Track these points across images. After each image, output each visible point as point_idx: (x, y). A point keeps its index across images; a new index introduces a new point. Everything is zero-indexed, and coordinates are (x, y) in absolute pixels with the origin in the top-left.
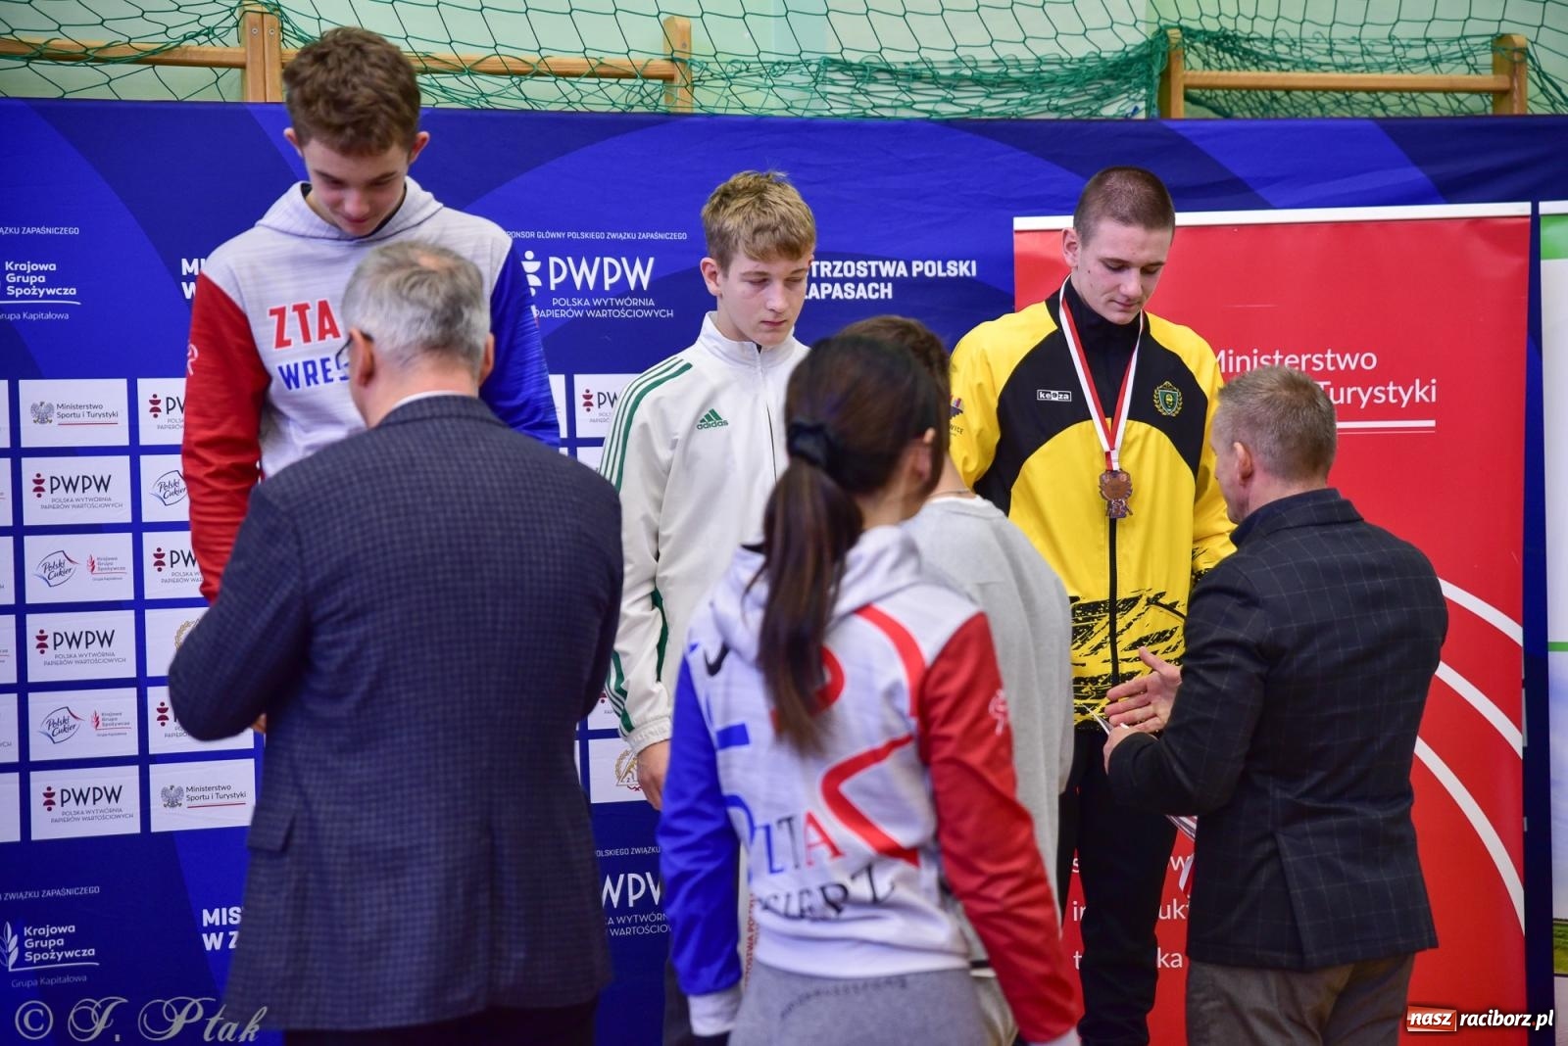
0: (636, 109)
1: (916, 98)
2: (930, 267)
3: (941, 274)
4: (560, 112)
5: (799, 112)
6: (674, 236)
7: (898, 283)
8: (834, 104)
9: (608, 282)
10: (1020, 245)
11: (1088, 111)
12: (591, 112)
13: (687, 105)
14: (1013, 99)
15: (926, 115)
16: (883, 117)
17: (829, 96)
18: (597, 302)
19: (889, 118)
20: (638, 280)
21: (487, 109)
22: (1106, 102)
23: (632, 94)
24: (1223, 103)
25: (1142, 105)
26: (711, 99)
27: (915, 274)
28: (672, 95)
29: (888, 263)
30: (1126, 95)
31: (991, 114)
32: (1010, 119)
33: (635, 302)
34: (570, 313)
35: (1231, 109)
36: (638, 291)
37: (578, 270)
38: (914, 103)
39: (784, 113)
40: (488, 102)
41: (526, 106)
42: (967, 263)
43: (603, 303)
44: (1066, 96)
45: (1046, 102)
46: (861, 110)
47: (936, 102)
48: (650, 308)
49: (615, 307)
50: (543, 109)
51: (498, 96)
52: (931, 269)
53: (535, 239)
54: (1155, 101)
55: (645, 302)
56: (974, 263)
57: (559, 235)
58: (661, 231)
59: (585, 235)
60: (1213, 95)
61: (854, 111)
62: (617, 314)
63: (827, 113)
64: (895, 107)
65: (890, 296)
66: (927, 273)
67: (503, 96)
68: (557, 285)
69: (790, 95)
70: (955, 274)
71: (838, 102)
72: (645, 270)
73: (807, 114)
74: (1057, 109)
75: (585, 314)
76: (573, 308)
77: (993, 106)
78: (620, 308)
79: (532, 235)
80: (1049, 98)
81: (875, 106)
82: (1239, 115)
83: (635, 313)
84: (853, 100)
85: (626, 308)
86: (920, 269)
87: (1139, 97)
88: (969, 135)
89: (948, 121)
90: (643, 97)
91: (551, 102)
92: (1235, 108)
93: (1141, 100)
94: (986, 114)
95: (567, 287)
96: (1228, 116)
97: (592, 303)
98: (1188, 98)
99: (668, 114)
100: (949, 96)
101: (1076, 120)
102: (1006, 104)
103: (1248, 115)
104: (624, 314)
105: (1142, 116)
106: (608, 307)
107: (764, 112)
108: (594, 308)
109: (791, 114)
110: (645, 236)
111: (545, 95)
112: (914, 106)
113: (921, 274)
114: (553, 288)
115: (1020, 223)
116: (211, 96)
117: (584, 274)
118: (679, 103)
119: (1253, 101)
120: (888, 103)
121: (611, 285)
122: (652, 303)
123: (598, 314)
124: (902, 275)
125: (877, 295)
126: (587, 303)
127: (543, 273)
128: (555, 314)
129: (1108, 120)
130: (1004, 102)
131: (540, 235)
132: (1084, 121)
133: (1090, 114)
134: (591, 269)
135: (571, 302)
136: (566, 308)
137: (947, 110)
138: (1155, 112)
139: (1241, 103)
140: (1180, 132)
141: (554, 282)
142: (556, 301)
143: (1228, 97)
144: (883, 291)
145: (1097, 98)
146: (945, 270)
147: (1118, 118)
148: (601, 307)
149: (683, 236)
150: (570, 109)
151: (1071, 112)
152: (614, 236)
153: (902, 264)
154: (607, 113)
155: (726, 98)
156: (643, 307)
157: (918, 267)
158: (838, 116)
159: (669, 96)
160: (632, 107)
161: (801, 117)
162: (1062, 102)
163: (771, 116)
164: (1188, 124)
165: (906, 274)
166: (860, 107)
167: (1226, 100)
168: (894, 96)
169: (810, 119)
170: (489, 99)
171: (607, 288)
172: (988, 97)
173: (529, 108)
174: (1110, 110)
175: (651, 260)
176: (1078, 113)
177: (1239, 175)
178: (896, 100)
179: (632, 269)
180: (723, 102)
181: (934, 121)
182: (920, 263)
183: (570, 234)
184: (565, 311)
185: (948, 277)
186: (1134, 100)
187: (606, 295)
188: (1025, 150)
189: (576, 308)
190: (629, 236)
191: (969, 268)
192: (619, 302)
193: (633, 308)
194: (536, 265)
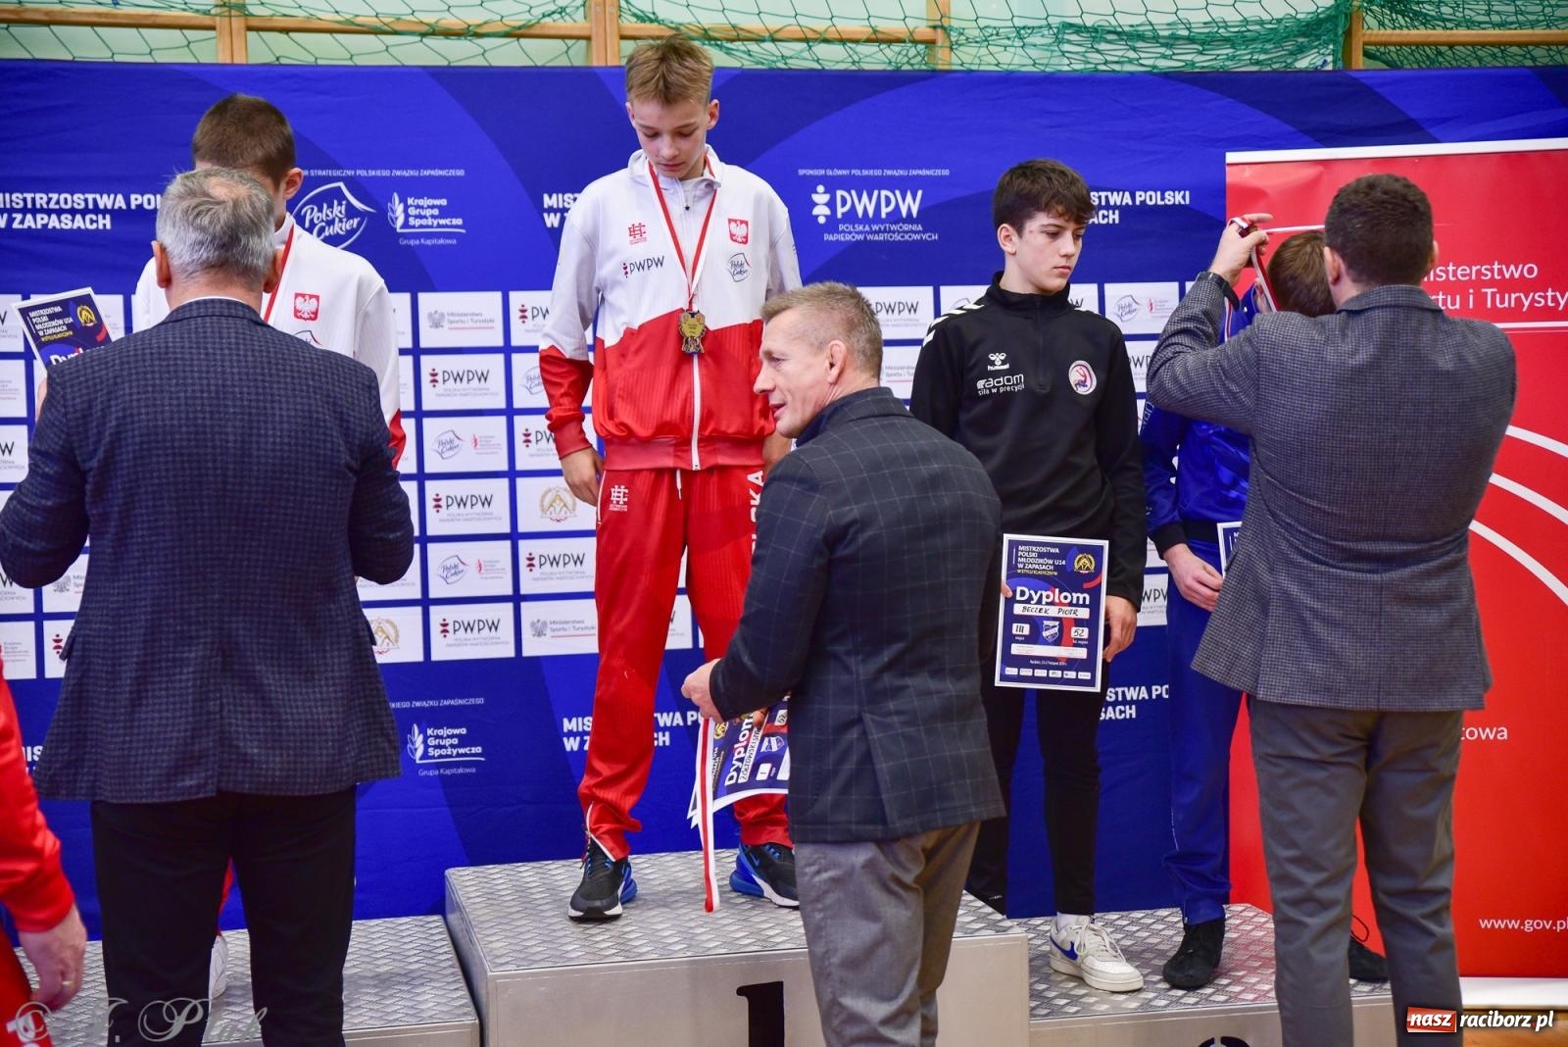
0: (905, 68)
1: (1141, 55)
2: (1151, 196)
3: (1160, 203)
4: (844, 70)
5: (1043, 68)
6: (938, 172)
7: (1124, 210)
8: (1073, 61)
9: (884, 211)
10: (1232, 177)
11: (1284, 64)
12: (869, 70)
13: (949, 63)
14: (1221, 55)
15: (1149, 69)
16: (1112, 71)
17: (1068, 54)
18: (875, 227)
19: (1118, 72)
20: (909, 209)
22: (1299, 56)
23: (901, 56)
24: (1395, 57)
25: (1329, 58)
26: (967, 58)
27: (1138, 203)
29: (1115, 193)
30: (1316, 50)
31: (1202, 67)
32: (1217, 72)
33: (906, 227)
34: (853, 237)
35: (1401, 62)
36: (909, 219)
37: (860, 200)
38: (1138, 59)
39: (1031, 69)
40: (787, 63)
41: (817, 66)
42: (1182, 193)
43: (880, 228)
44: (1265, 52)
45: (1249, 57)
46: (1094, 66)
47: (1157, 58)
48: (919, 232)
49: (890, 231)
50: (830, 68)
51: (794, 58)
52: (1152, 198)
53: (826, 176)
54: (1340, 56)
55: (914, 227)
56: (1187, 193)
57: (845, 172)
58: (928, 168)
59: (866, 172)
60: (1387, 50)
61: (1088, 66)
62: (891, 237)
63: (1067, 68)
64: (1124, 63)
65: (1117, 221)
66: (1148, 202)
67: (800, 58)
68: (843, 214)
69: (1034, 53)
70: (1171, 203)
72: (914, 200)
73: (1049, 69)
74: (1258, 62)
75: (865, 237)
76: (856, 232)
77: (1204, 61)
78: (894, 232)
79: (822, 172)
80: (1251, 53)
81: (1106, 62)
82: (1408, 67)
83: (907, 237)
84: (1087, 57)
85: (899, 232)
86: (1143, 198)
87: (1327, 52)
88: (1183, 85)
89: (1166, 73)
90: (910, 58)
91: (838, 62)
92: (1405, 62)
93: (1329, 54)
94: (1198, 67)
95: (851, 216)
96: (1398, 68)
97: (870, 228)
98: (1366, 53)
99: (933, 71)
100: (1167, 53)
101: (1273, 72)
102: (1215, 59)
103: (1416, 67)
104: (897, 237)
105: (1329, 67)
106: (885, 231)
107: (1014, 68)
108: (872, 232)
109: (1037, 70)
110: (915, 172)
112: (1140, 62)
113: (1143, 202)
114: (839, 216)
115: (1232, 157)
116: (563, 63)
117: (865, 205)
118: (940, 62)
119: (1421, 55)
120: (1117, 59)
121: (887, 214)
122: (920, 228)
123: (876, 238)
124: (1127, 204)
125: (1105, 221)
126: (867, 228)
127: (831, 204)
128: (841, 237)
129: (1301, 72)
130: (1213, 57)
131: (830, 173)
132: (1281, 72)
133: (1286, 66)
134: (870, 200)
135: (854, 228)
136: (850, 233)
137: (1166, 65)
138: (1340, 65)
139: (1410, 57)
140: (1361, 80)
141: (840, 211)
142: (841, 227)
143: (1399, 52)
144: (1111, 217)
145: (1292, 54)
146: (1163, 199)
147: (1309, 70)
148: (876, 232)
149: (946, 172)
150: (854, 68)
151: (1270, 65)
152: (889, 173)
153: (1127, 194)
154: (885, 70)
155: (980, 56)
156: (912, 232)
157: (1140, 196)
158: (1076, 70)
159: (933, 57)
160: (902, 65)
161: (1045, 72)
162: (1262, 57)
163: (1021, 71)
164: (1366, 75)
165: (1130, 203)
166: (1094, 64)
167: (1398, 55)
168: (1122, 53)
169: (1053, 73)
170: (787, 61)
171: (883, 216)
172: (1200, 53)
173: (820, 67)
174: (1303, 64)
175: (920, 193)
176: (1275, 66)
177: (1413, 115)
178: (1124, 56)
179: (904, 200)
180: (977, 62)
181: (1155, 74)
182: (1143, 194)
183: (853, 172)
184: (848, 235)
185: (1166, 205)
186: (1323, 54)
187: (883, 222)
188: (1230, 97)
189: (858, 233)
190: (901, 172)
191: (1184, 197)
192: (893, 227)
193: (904, 232)
194: (826, 198)
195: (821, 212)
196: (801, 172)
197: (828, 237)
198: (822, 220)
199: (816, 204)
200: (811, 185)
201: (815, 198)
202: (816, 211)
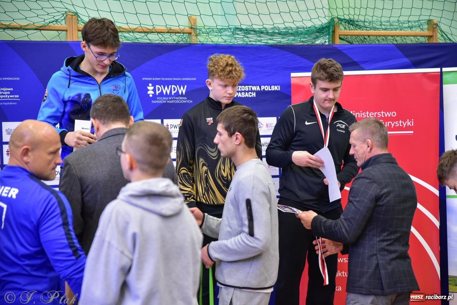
0: (181, 42)
1: (262, 39)
2: (266, 87)
3: (270, 90)
4: (159, 43)
5: (228, 43)
6: (192, 79)
7: (257, 92)
8: (238, 41)
9: (173, 92)
10: (293, 81)
11: (312, 42)
12: (168, 43)
13: (195, 41)
14: (290, 39)
15: (265, 44)
16: (252, 44)
17: (237, 38)
18: (170, 98)
19: (254, 45)
20: (182, 92)
21: (138, 43)
22: (317, 39)
23: (179, 38)
24: (350, 40)
25: (327, 40)
26: (202, 39)
27: (262, 90)
28: (191, 38)
29: (254, 86)
30: (322, 38)
31: (284, 43)
32: (289, 45)
33: (181, 98)
34: (162, 102)
35: (352, 41)
36: (182, 95)
37: (164, 89)
38: (262, 40)
39: (224, 43)
40: (138, 41)
41: (149, 42)
42: (277, 86)
43: (172, 99)
44: (305, 38)
45: (299, 40)
46: (246, 42)
47: (268, 40)
48: (185, 100)
49: (175, 100)
50: (154, 42)
51: (141, 39)
52: (267, 88)
53: (152, 80)
54: (331, 39)
55: (184, 98)
56: (279, 86)
57: (159, 79)
58: (188, 78)
59: (166, 79)
60: (347, 37)
61: (244, 42)
62: (176, 102)
63: (236, 43)
64: (256, 41)
65: (255, 96)
66: (266, 89)
67: (143, 39)
68: (158, 93)
69: (225, 38)
70: (273, 90)
71: (239, 40)
72: (184, 89)
73: (230, 44)
74: (303, 42)
75: (167, 102)
76: (163, 100)
77: (284, 41)
78: (177, 100)
79: (151, 79)
80: (300, 38)
81: (250, 41)
82: (355, 43)
83: (181, 101)
84: (244, 39)
85: (178, 100)
86: (264, 88)
87: (326, 38)
88: (277, 49)
89: (271, 45)
90: (182, 39)
91: (156, 40)
92: (354, 41)
93: (327, 39)
94: (282, 43)
95: (161, 94)
96: (351, 44)
97: (168, 98)
98: (340, 38)
99: (190, 44)
100: (271, 38)
101: (308, 45)
102: (288, 40)
103: (357, 43)
104: (178, 102)
105: (327, 43)
106: (173, 100)
107: (218, 43)
108: (169, 100)
109: (226, 44)
110: (184, 79)
111: (154, 38)
112: (262, 41)
113: (264, 90)
114: (157, 94)
115: (293, 75)
116: (57, 39)
117: (166, 90)
118: (193, 41)
119: (359, 39)
120: (254, 40)
121: (174, 93)
122: (186, 98)
123: (170, 102)
124: (258, 90)
125: (251, 96)
126: (167, 98)
127: (154, 90)
128: (158, 102)
129: (317, 45)
130: (287, 40)
131: (154, 79)
132: (311, 45)
133: (312, 43)
134: (168, 89)
135: (162, 98)
137: (271, 42)
138: (331, 42)
139: (355, 40)
140: (339, 48)
141: (157, 92)
142: (158, 98)
143: (351, 38)
144: (253, 94)
145: (314, 39)
146: (271, 88)
147: (320, 44)
148: (170, 100)
149: (195, 79)
150: (162, 42)
151: (307, 42)
152: (175, 79)
153: (258, 87)
154: (172, 43)
155: (207, 39)
156: (183, 100)
157: (263, 87)
158: (239, 44)
159: (190, 39)
160: (180, 42)
161: (229, 44)
162: (304, 40)
163: (220, 44)
164: (341, 46)
165: (259, 90)
166: (246, 41)
167: (351, 39)
168: (255, 38)
169: (232, 45)
170: (138, 40)
171: (173, 94)
172: (283, 38)
173: (150, 42)
174: (318, 42)
175: (186, 86)
176: (309, 43)
177: (356, 60)
178: (256, 39)
179: (180, 89)
180: (206, 40)
181: (267, 45)
182: (263, 86)
183: (162, 79)
184: (160, 101)
185: (272, 91)
186: (325, 39)
187: (172, 96)
188: (293, 53)
189: (164, 100)
190: (179, 79)
191: (278, 88)
192: (176, 98)
193: (180, 100)
194: (152, 88)
195: (151, 93)
196: (143, 79)
197: (153, 102)
198: (151, 96)
199: (149, 90)
200: (147, 83)
201: (148, 88)
202: (149, 92)
